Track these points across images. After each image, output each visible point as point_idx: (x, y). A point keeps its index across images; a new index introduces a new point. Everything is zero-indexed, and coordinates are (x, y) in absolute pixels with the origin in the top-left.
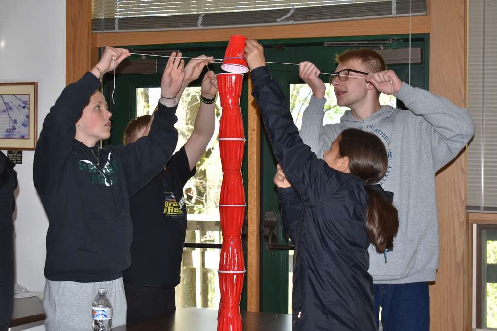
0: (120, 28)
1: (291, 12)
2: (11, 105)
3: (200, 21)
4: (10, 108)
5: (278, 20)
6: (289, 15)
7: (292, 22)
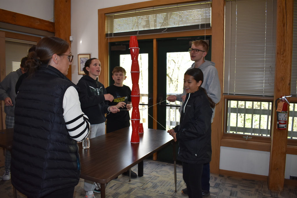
0: (114, 36)
1: (166, 29)
2: (83, 61)
3: (138, 33)
4: (83, 62)
5: (162, 32)
6: (165, 30)
7: (166, 32)
